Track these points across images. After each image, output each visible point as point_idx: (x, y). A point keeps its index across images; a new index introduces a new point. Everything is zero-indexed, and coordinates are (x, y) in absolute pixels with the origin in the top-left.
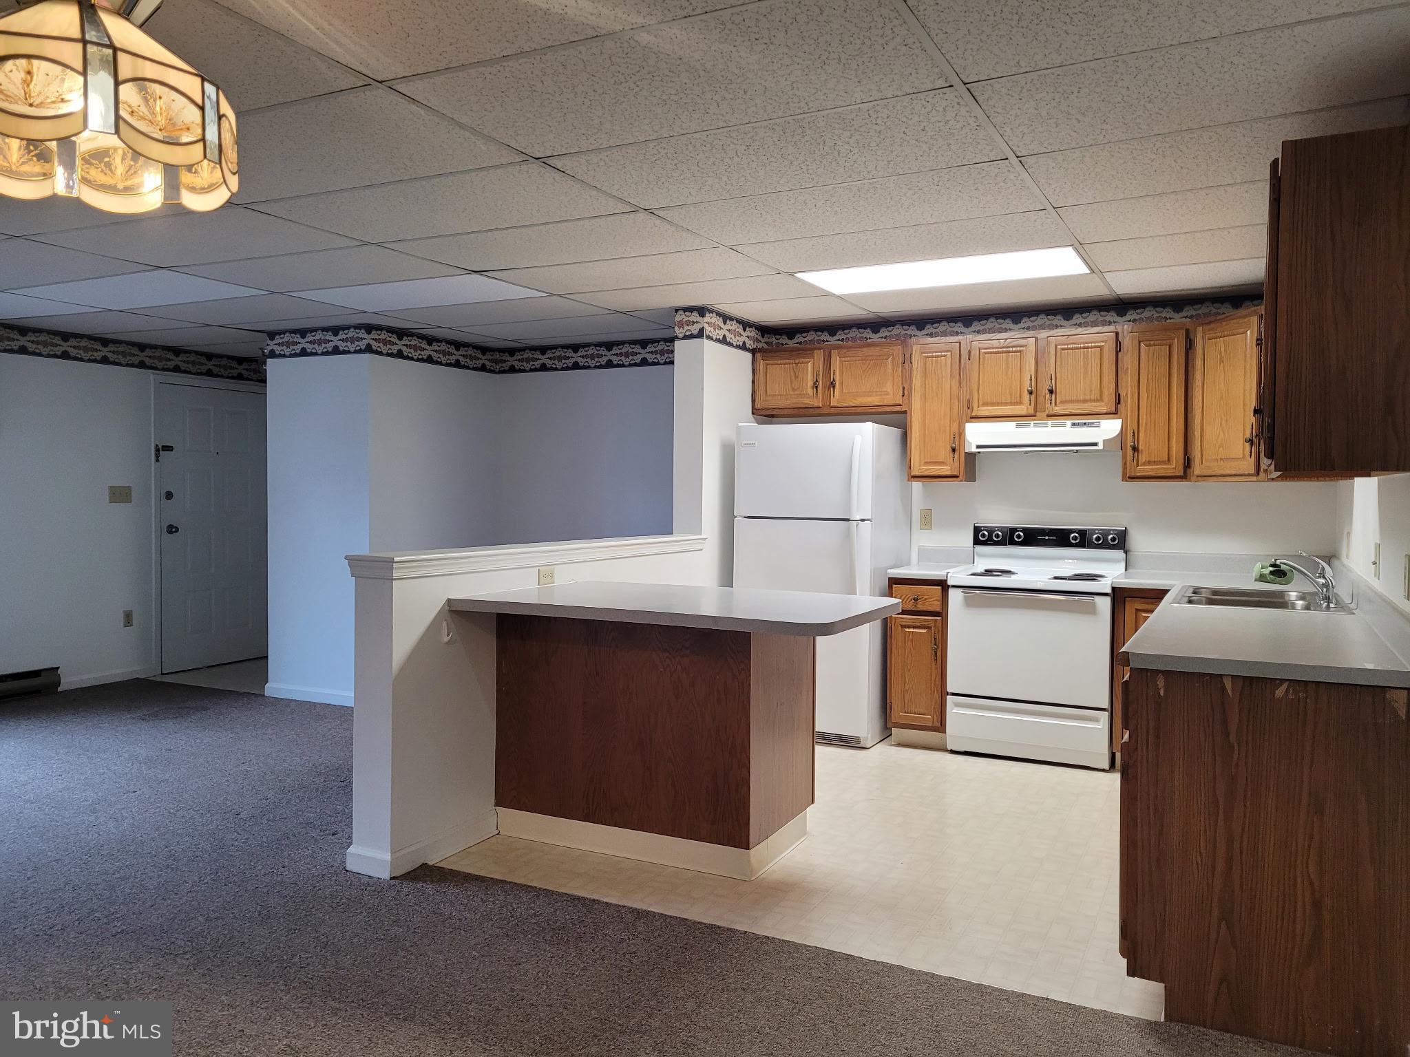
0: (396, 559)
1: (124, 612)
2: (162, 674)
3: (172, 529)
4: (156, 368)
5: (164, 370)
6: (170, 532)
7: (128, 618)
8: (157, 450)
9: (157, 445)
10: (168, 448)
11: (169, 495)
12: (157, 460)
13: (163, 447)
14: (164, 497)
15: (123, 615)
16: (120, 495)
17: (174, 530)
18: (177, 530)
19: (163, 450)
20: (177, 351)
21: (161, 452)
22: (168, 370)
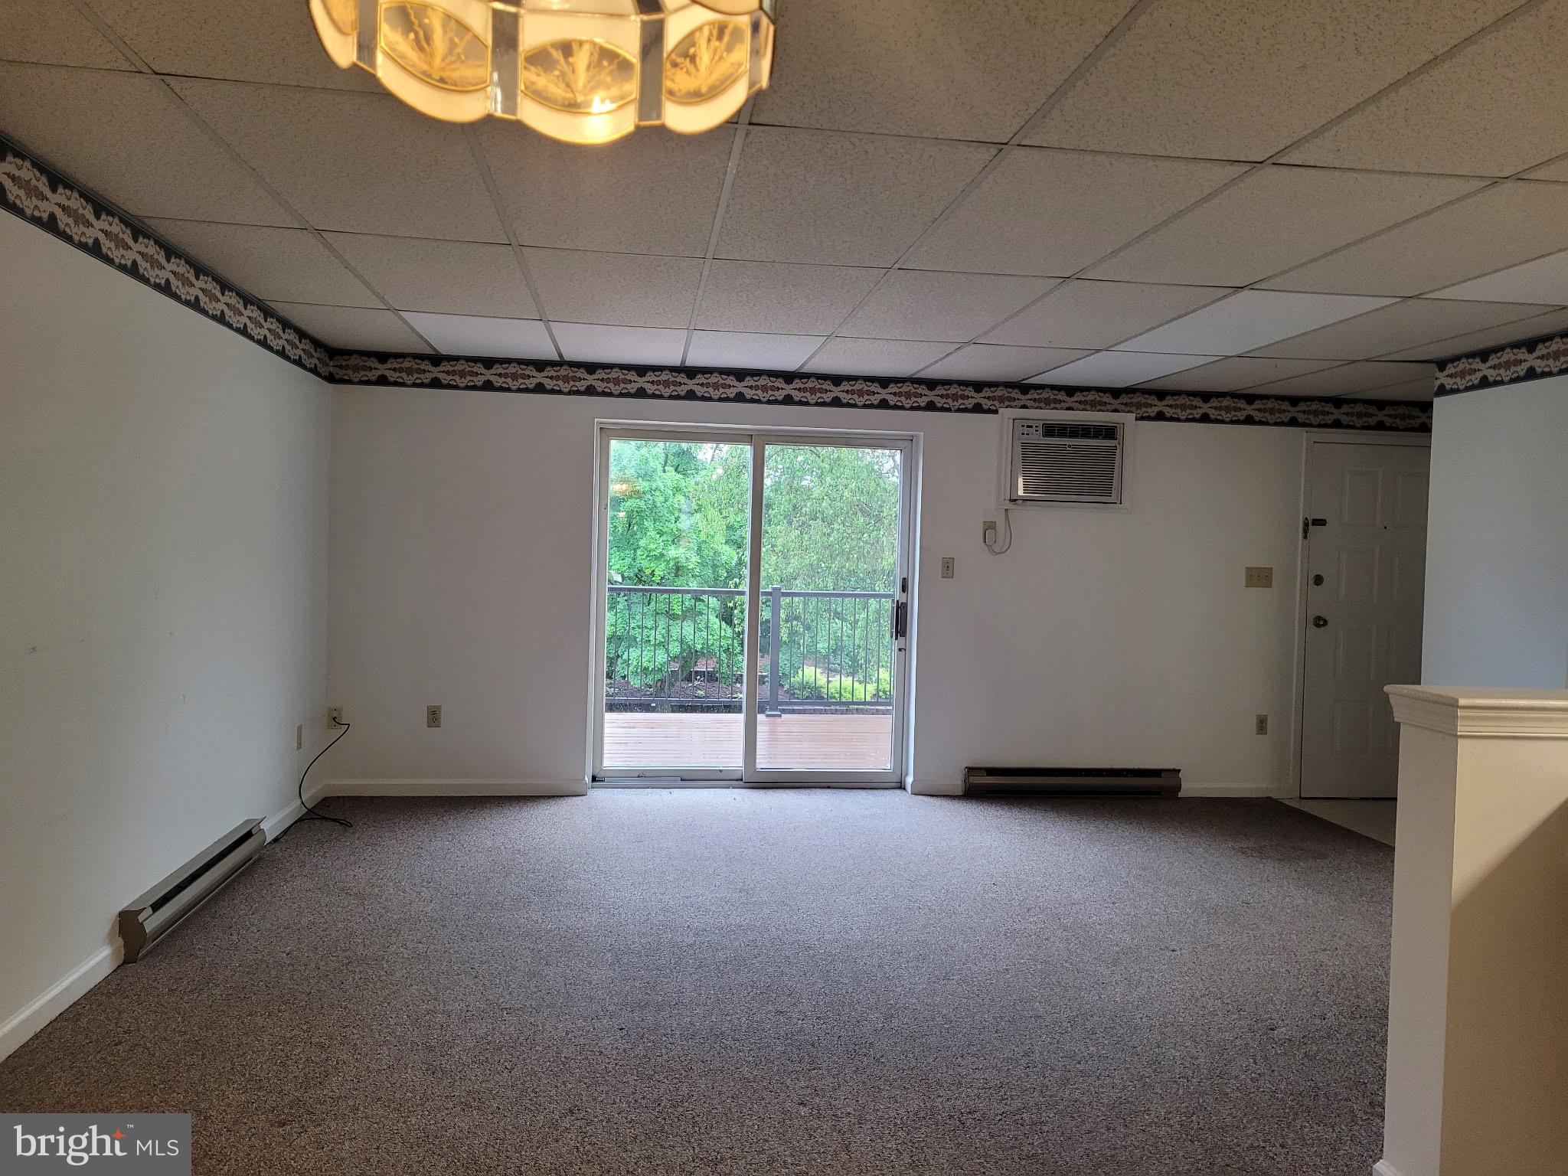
0: (1462, 702)
1: (1258, 716)
2: (1300, 797)
3: (1320, 622)
4: (1310, 425)
5: (1320, 426)
6: (1317, 625)
7: (1262, 725)
8: (1306, 525)
9: (1306, 519)
10: (1321, 522)
11: (1318, 580)
12: (1305, 537)
13: (1313, 520)
14: (1311, 582)
15: (1255, 717)
16: (1259, 577)
17: (1321, 623)
18: (1326, 623)
19: (1313, 525)
20: (1337, 402)
21: (1310, 527)
22: (1326, 426)
